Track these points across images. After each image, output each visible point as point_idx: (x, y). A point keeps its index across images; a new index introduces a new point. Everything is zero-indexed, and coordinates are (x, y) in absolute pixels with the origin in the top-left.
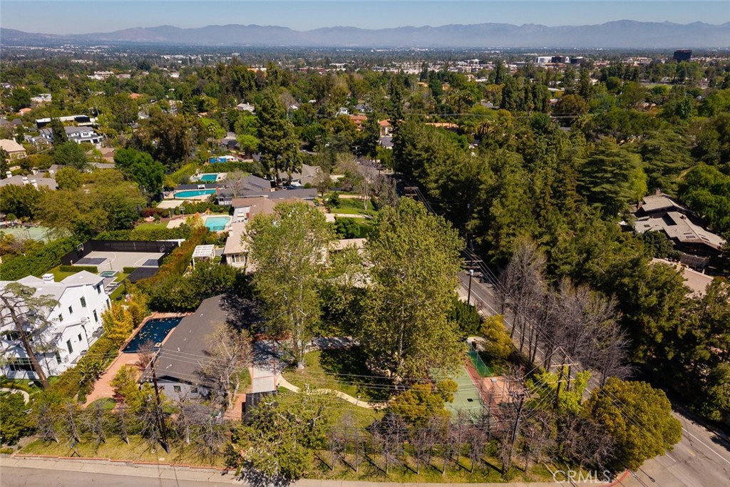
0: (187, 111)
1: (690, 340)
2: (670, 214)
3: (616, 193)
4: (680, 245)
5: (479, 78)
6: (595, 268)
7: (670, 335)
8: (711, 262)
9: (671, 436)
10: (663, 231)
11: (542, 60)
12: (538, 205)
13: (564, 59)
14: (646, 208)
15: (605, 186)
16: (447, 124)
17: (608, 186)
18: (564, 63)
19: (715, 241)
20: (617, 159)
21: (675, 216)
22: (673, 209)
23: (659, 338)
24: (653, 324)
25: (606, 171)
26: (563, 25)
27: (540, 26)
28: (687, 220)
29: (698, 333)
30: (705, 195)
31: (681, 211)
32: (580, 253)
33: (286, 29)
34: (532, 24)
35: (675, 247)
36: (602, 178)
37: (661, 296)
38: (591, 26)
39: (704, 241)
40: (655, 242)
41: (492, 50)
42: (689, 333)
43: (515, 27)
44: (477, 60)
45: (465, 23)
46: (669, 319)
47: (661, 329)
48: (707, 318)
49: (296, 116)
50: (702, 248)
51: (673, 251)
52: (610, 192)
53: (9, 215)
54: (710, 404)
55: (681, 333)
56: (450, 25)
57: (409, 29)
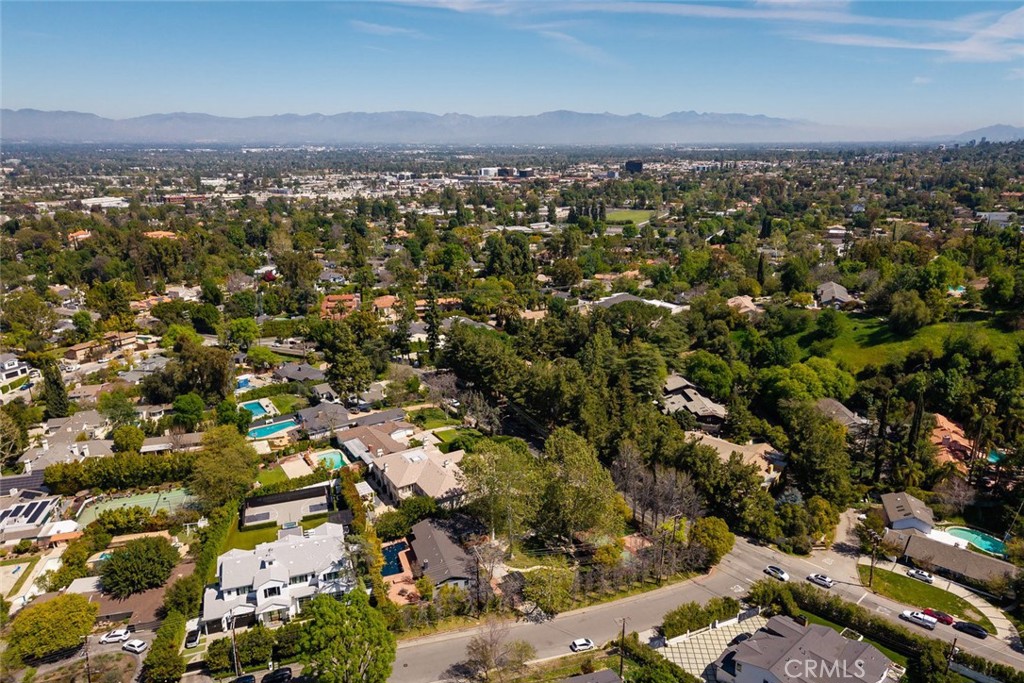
0: (123, 312)
1: (727, 488)
2: (686, 391)
3: (652, 384)
4: (701, 418)
5: (427, 207)
6: (666, 452)
7: (717, 488)
8: (721, 428)
9: (731, 543)
10: (685, 407)
11: (486, 172)
12: (609, 406)
13: (512, 171)
14: (670, 387)
15: (643, 380)
16: (451, 299)
17: (645, 380)
18: (512, 175)
19: (721, 410)
20: (648, 359)
21: (690, 392)
22: (687, 387)
23: (712, 491)
24: (707, 483)
25: (642, 369)
26: (494, 115)
27: (466, 116)
28: (699, 395)
29: (730, 484)
30: (707, 374)
31: (693, 388)
32: (653, 443)
33: (91, 116)
34: (455, 114)
35: (698, 420)
36: (639, 374)
37: (708, 466)
38: (527, 117)
39: (714, 413)
40: (683, 419)
41: (414, 149)
42: (726, 484)
43: (436, 117)
44: (408, 174)
45: (369, 111)
46: (714, 479)
47: (712, 485)
48: (733, 474)
49: (267, 302)
50: (715, 419)
51: (697, 423)
52: (648, 384)
53: (93, 489)
54: (743, 523)
55: (722, 485)
56: (349, 114)
57: (290, 118)
